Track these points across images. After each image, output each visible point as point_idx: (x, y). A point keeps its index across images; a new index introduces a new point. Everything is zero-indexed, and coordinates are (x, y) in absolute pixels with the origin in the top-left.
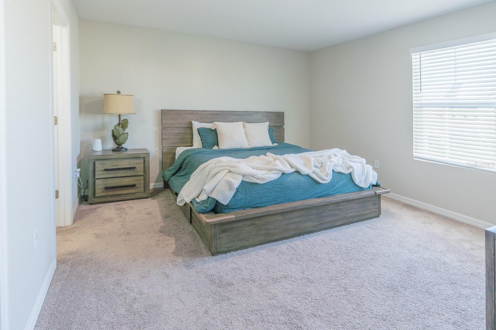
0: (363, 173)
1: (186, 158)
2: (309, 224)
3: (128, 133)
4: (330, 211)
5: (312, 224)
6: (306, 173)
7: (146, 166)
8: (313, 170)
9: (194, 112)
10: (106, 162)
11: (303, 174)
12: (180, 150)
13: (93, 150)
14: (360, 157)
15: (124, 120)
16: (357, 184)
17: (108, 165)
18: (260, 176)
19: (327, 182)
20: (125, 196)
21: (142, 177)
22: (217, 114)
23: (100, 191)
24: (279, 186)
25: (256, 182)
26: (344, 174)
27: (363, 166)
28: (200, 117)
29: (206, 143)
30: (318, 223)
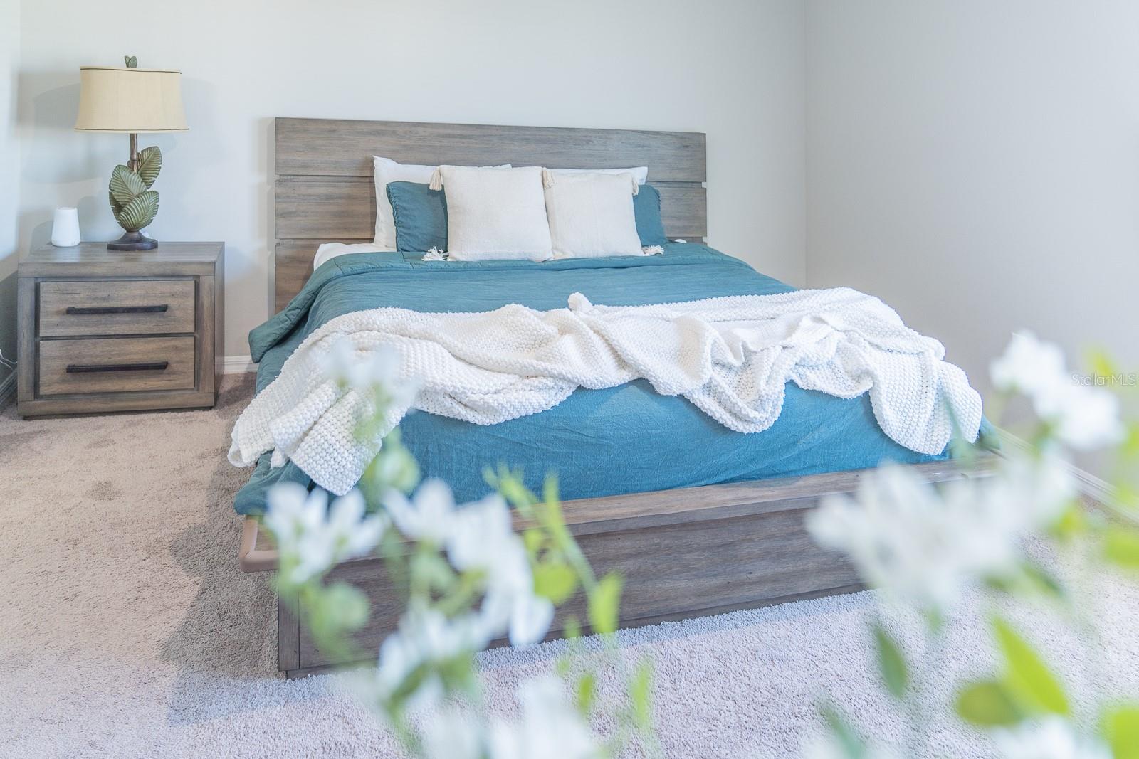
0: (923, 396)
1: (321, 287)
2: (683, 584)
3: (156, 193)
4: (771, 537)
5: (692, 584)
6: (676, 391)
7: (203, 305)
8: (706, 381)
9: (383, 128)
10: (74, 285)
11: (663, 393)
12: (326, 253)
13: (51, 243)
14: (916, 333)
15: (149, 149)
16: (894, 438)
17: (82, 295)
18: (478, 399)
19: (760, 429)
20: (138, 400)
21: (190, 341)
22: (462, 136)
23: (56, 377)
24: (560, 434)
25: (464, 419)
26: (839, 398)
27: (925, 369)
28: (405, 146)
29: (409, 234)
30: (715, 582)
